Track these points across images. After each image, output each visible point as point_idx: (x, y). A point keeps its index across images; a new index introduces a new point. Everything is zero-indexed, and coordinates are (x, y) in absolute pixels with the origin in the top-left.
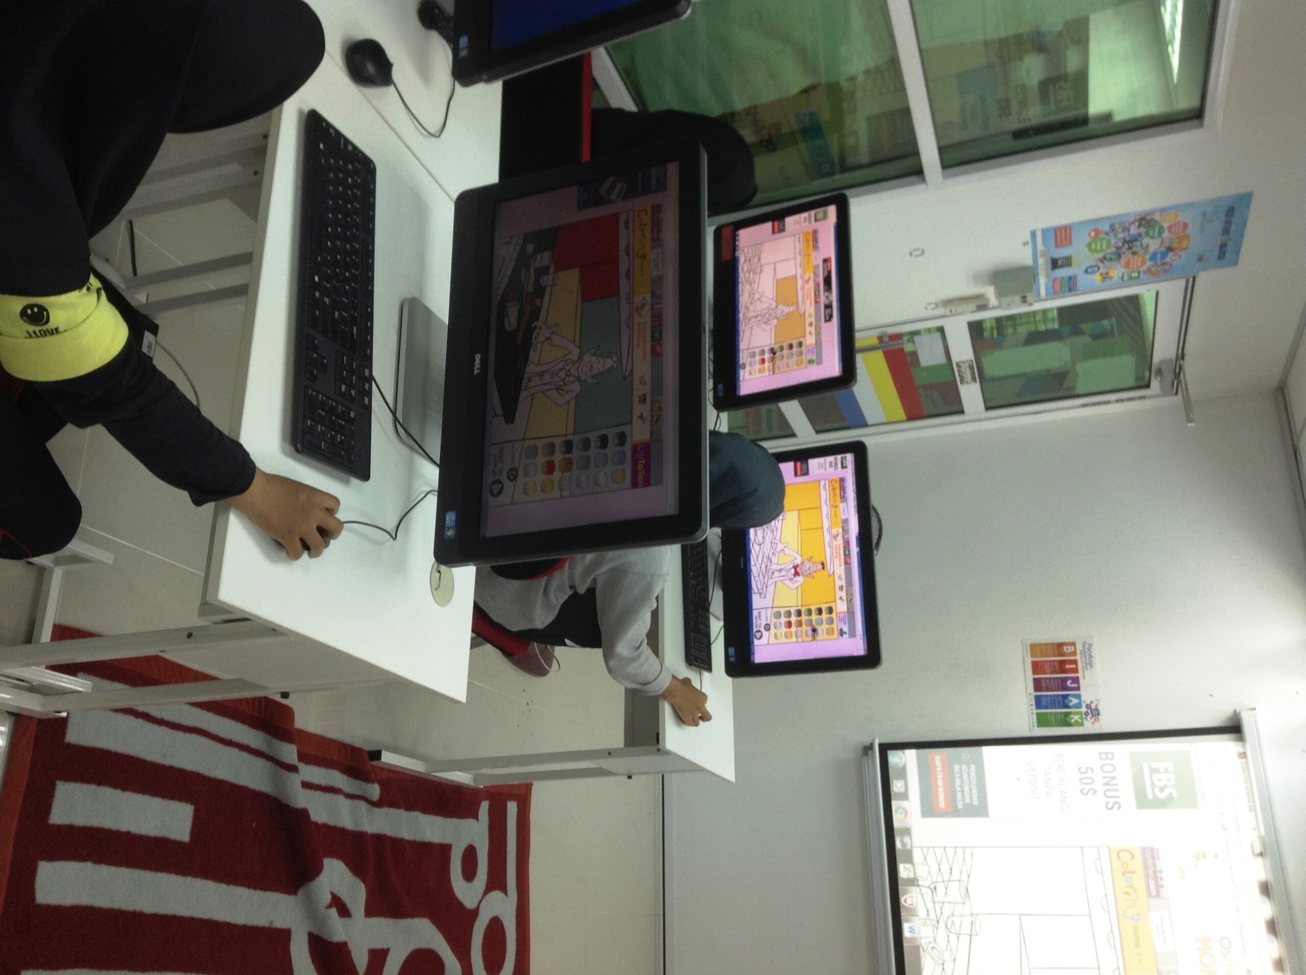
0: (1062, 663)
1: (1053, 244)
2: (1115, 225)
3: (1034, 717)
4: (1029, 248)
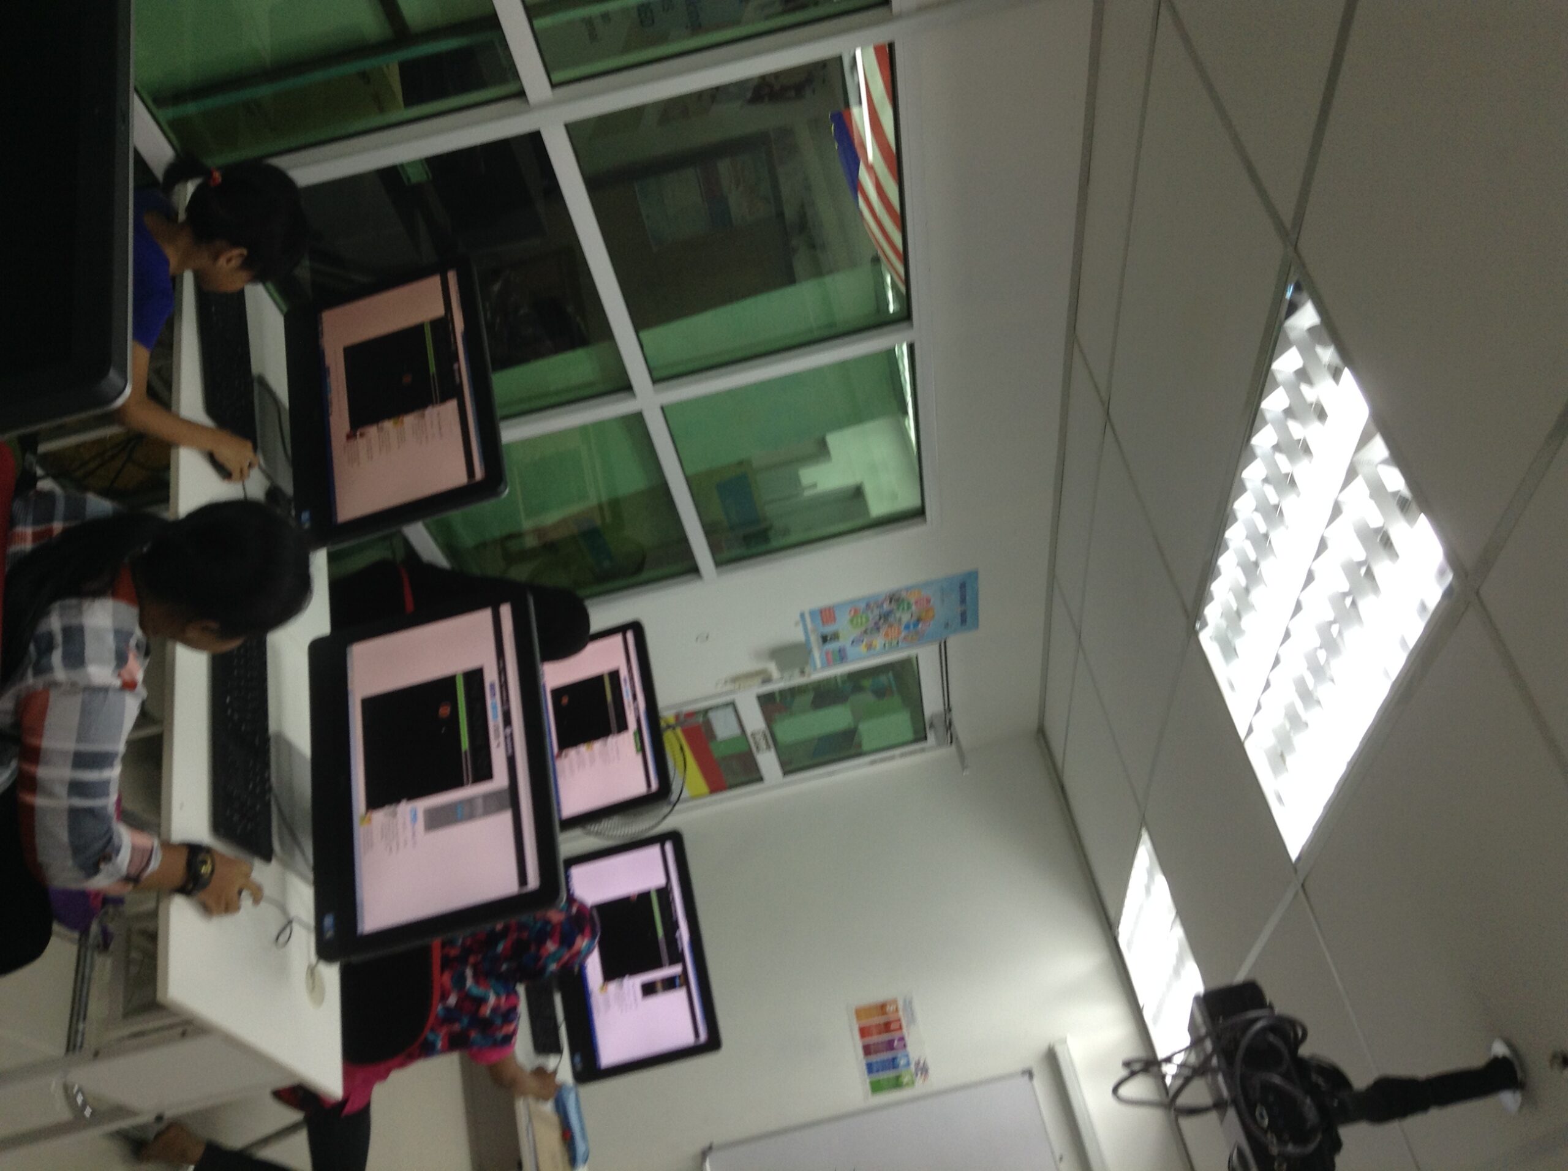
0: (887, 1023)
1: (820, 622)
2: (870, 604)
3: (868, 1086)
4: (800, 628)
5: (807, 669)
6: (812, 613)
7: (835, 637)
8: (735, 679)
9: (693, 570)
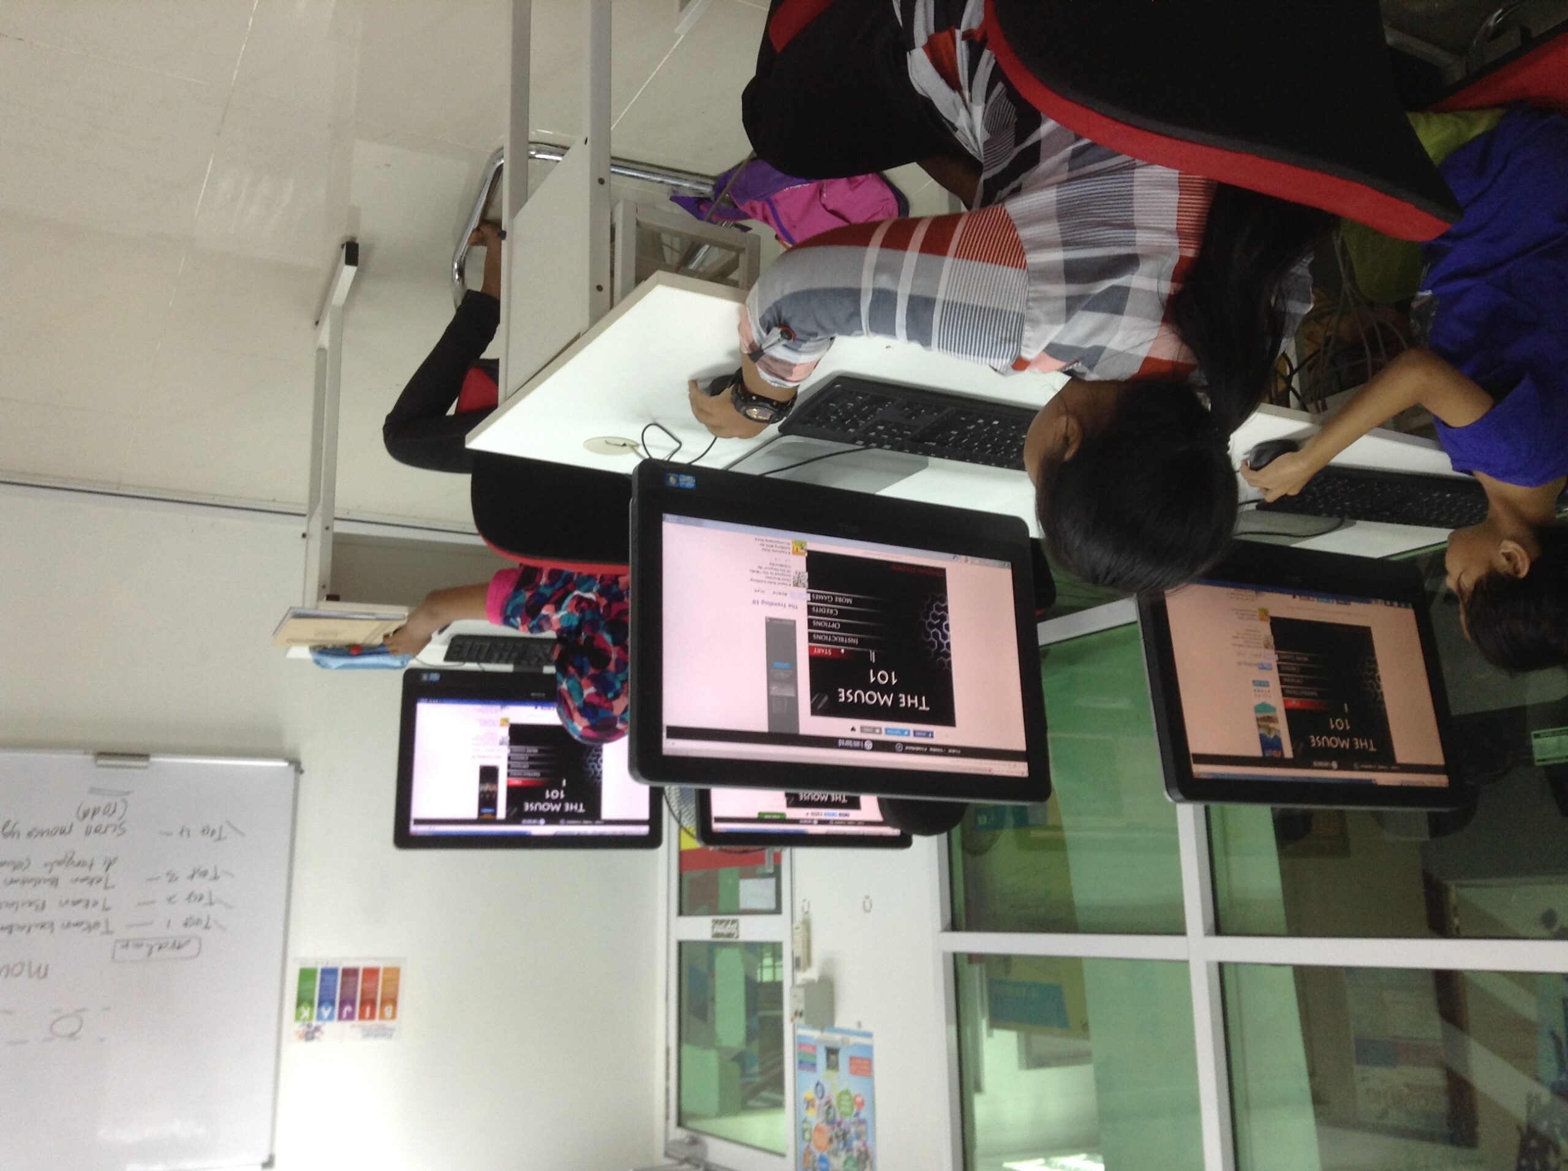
0: (373, 1003)
1: (856, 1053)
2: (865, 1125)
3: (310, 965)
4: (853, 1027)
5: (801, 1021)
6: (869, 1049)
7: (832, 1065)
8: (807, 924)
9: (954, 926)
